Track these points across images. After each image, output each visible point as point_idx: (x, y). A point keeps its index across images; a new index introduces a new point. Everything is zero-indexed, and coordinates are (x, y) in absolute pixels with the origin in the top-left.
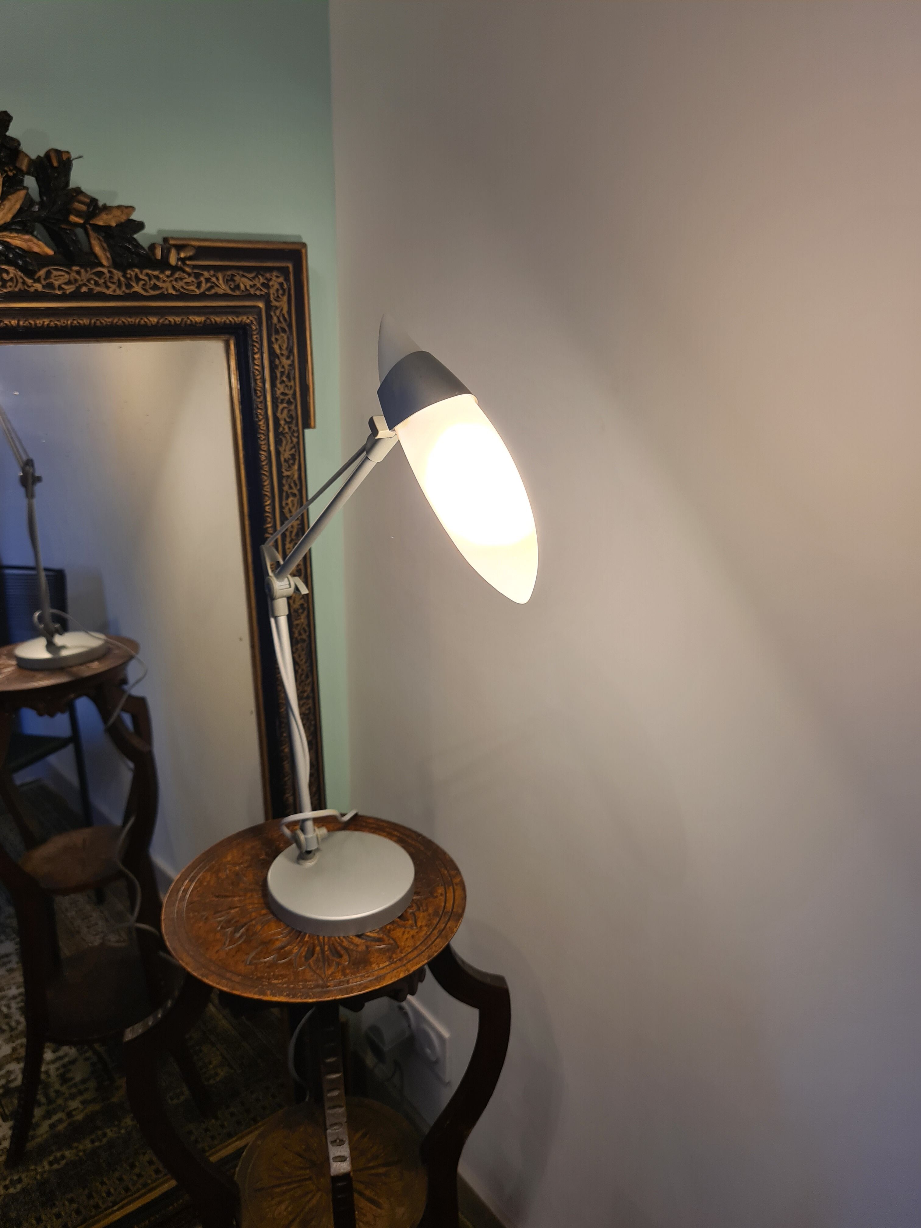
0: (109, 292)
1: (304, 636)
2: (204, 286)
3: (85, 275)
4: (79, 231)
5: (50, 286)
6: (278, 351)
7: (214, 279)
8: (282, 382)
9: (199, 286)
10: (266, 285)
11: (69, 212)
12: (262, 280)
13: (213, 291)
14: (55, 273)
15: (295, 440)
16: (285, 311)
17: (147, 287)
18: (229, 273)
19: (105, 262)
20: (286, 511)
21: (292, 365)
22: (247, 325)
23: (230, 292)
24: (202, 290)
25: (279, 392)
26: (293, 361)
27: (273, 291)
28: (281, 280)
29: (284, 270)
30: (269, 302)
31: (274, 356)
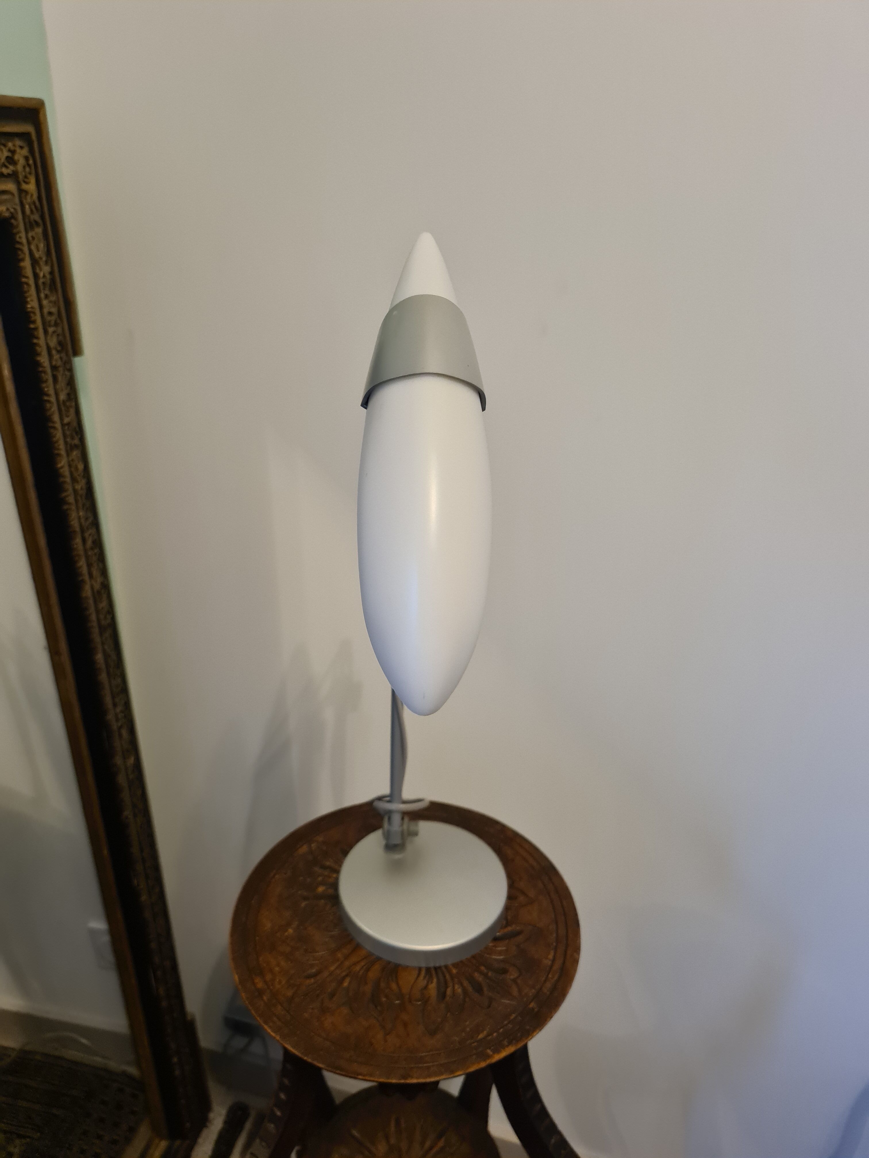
6: (37, 254)
8: (47, 297)
10: (11, 160)
12: (6, 153)
15: (68, 374)
16: (35, 197)
21: (52, 273)
25: (46, 311)
26: (52, 267)
27: (20, 168)
28: (25, 152)
29: (25, 136)
30: (18, 183)
31: (35, 262)
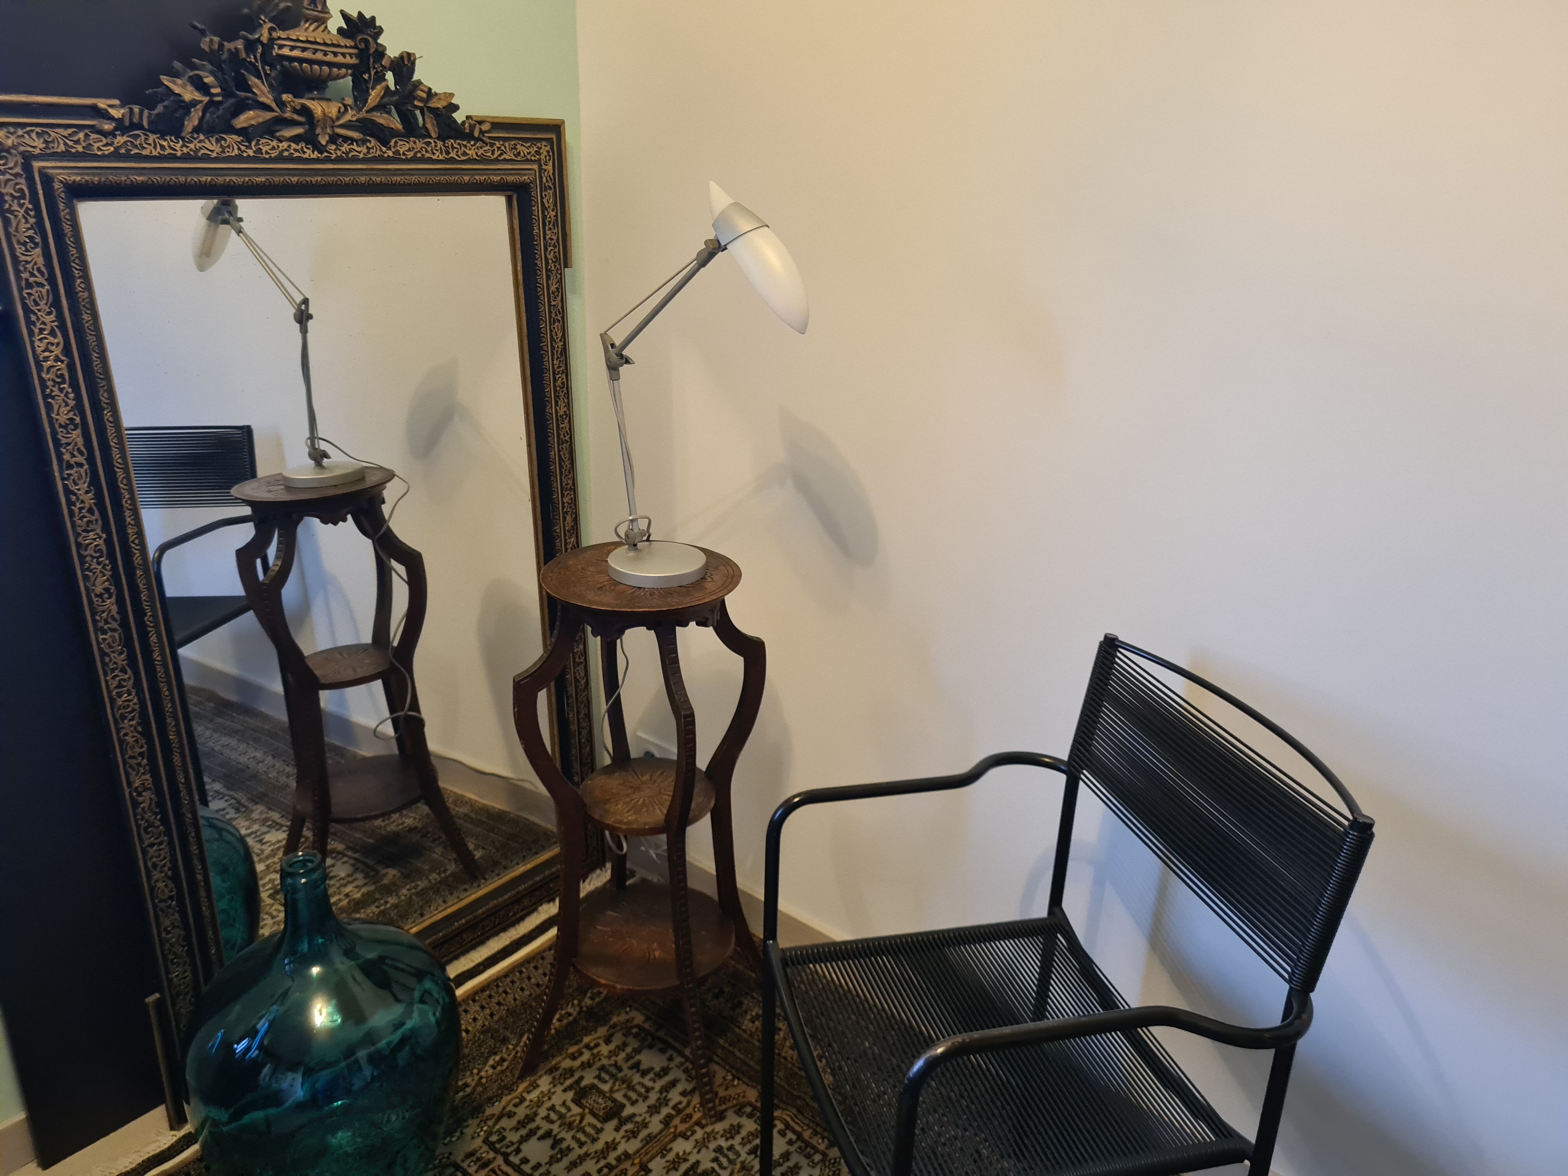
0: (435, 157)
1: (567, 438)
2: (497, 154)
3: (419, 144)
4: (418, 112)
5: (397, 152)
6: (547, 205)
7: (503, 148)
8: (550, 229)
9: (493, 154)
10: (538, 153)
11: (415, 98)
12: (535, 149)
13: (502, 157)
14: (400, 143)
15: (559, 276)
16: (551, 173)
17: (459, 153)
18: (512, 143)
19: (433, 135)
20: (553, 334)
21: (556, 216)
22: (528, 184)
23: (514, 158)
24: (495, 156)
25: (548, 237)
26: (557, 213)
27: (543, 157)
28: (548, 148)
29: (550, 141)
30: (540, 166)
31: (544, 208)
